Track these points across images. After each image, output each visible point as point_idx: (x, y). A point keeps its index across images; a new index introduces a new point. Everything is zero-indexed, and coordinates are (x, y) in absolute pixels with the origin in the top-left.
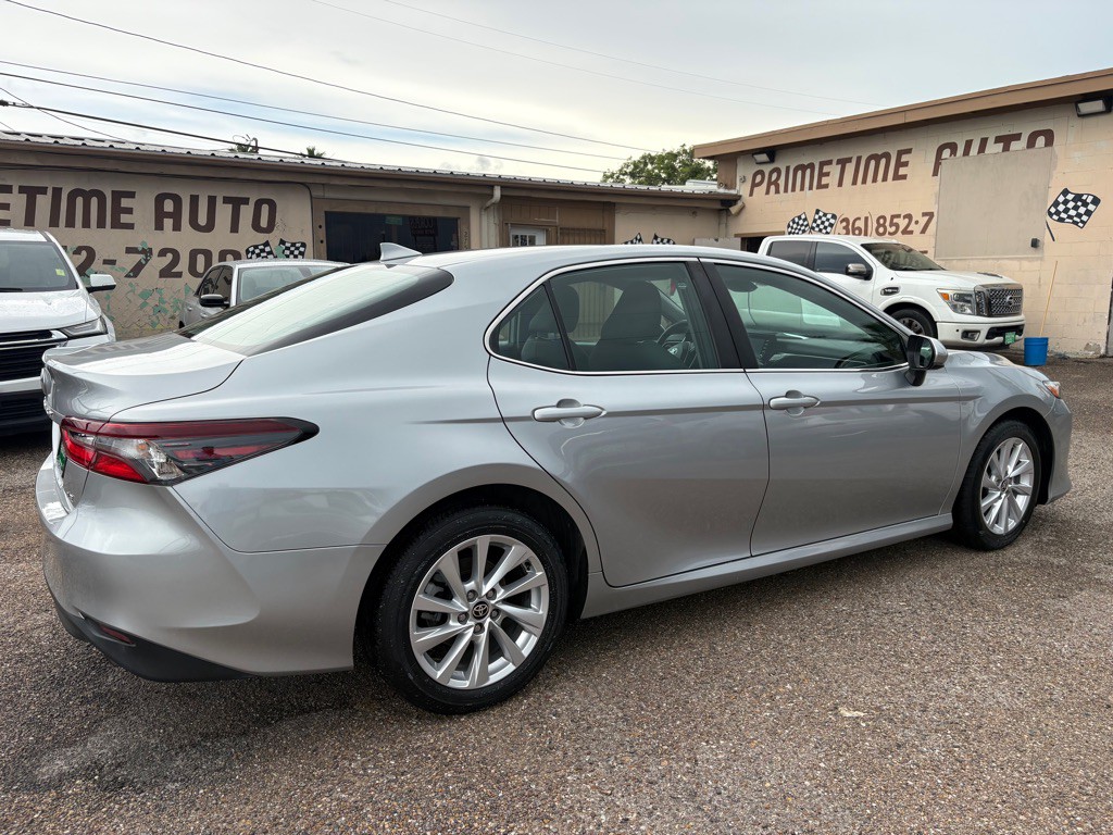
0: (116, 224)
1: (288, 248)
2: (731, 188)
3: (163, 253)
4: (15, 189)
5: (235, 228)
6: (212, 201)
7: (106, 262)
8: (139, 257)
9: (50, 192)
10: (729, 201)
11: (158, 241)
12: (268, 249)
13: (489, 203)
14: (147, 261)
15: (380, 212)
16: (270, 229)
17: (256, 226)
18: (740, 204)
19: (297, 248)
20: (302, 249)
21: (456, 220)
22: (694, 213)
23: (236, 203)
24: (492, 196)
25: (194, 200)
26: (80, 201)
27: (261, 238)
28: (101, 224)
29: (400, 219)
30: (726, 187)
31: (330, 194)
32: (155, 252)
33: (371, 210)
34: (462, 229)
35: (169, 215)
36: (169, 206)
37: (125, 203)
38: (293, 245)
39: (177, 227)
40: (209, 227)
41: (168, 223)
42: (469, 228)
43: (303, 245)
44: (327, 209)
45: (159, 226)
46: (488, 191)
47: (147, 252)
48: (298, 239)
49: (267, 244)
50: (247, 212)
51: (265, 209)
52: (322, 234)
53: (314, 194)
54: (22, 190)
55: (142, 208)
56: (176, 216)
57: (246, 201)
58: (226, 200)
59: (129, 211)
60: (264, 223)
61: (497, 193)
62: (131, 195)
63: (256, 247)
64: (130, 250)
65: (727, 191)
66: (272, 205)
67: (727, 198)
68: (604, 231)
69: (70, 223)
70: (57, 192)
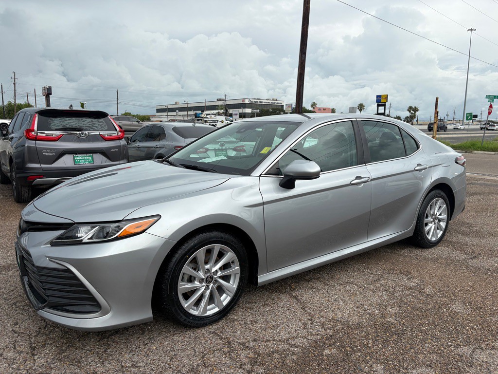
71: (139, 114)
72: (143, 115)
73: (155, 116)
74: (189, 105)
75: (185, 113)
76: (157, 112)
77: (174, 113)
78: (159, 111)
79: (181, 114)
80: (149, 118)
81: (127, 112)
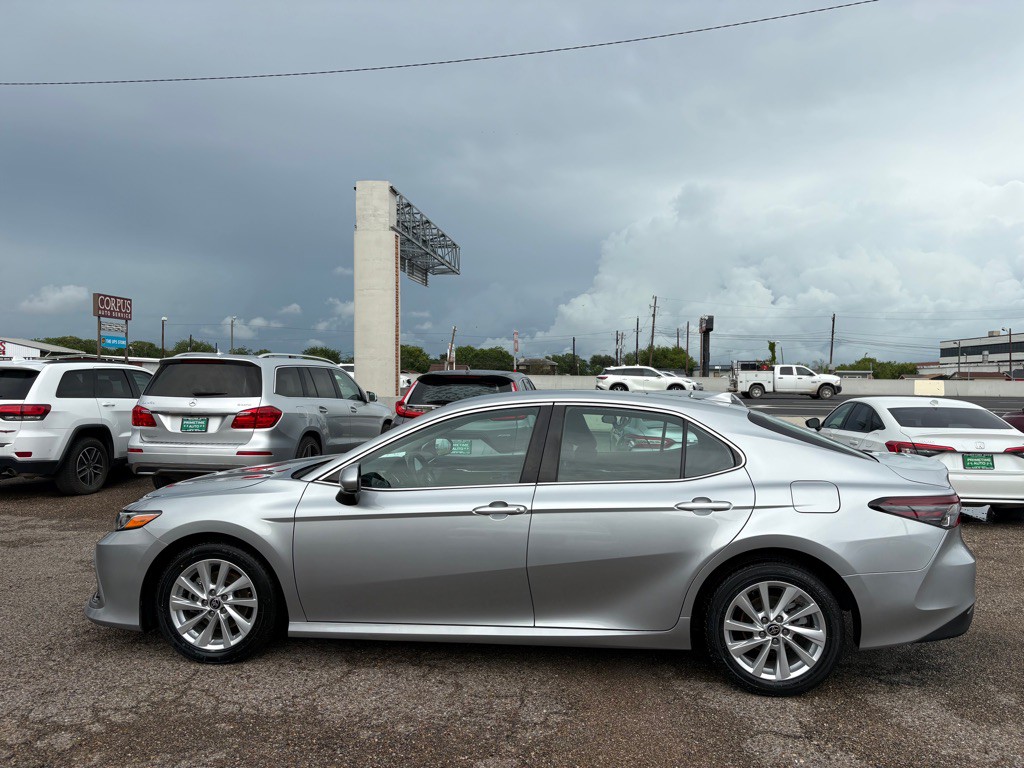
71: (892, 361)
72: (902, 362)
73: (938, 363)
74: (1015, 339)
75: (1005, 356)
76: (942, 356)
77: (978, 358)
78: (945, 352)
79: (996, 360)
80: (916, 369)
81: (867, 356)
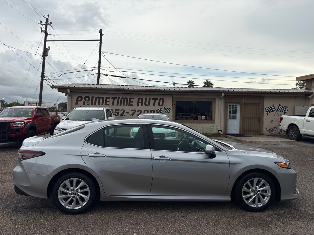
0: (130, 105)
1: (166, 110)
2: (310, 90)
3: (138, 111)
4: (111, 98)
5: (154, 105)
6: (150, 99)
7: (127, 113)
8: (133, 112)
9: (117, 98)
10: (309, 94)
11: (137, 108)
12: (161, 110)
13: (221, 97)
14: (135, 113)
15: (190, 100)
16: (162, 105)
17: (159, 105)
18: (312, 95)
19: (168, 110)
20: (169, 110)
21: (211, 102)
22: (295, 98)
23: (155, 99)
24: (221, 95)
25: (146, 99)
26: (123, 100)
27: (160, 107)
28: (127, 105)
29: (196, 102)
30: (308, 89)
31: (177, 97)
32: (137, 111)
33: (188, 100)
34: (213, 104)
35: (140, 103)
36: (140, 101)
37: (132, 100)
38: (167, 109)
39: (142, 105)
40: (149, 105)
41: (140, 104)
42: (215, 104)
43: (170, 109)
44: (176, 100)
45: (138, 105)
46: (220, 94)
47: (135, 111)
48: (168, 107)
49: (161, 109)
50: (157, 101)
51: (161, 100)
52: (175, 106)
53: (173, 97)
54: (112, 98)
55: (135, 101)
56: (142, 103)
57: (157, 99)
58: (153, 99)
59: (132, 102)
60: (161, 104)
61: (223, 95)
62: (133, 98)
63: (159, 109)
64: (132, 110)
65: (308, 91)
66: (163, 99)
67: (308, 93)
68: (260, 104)
69: (121, 105)
70: (119, 98)
